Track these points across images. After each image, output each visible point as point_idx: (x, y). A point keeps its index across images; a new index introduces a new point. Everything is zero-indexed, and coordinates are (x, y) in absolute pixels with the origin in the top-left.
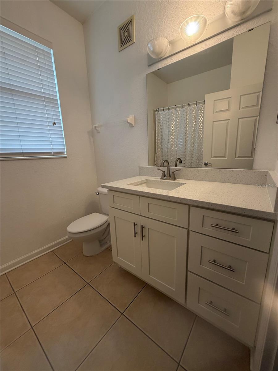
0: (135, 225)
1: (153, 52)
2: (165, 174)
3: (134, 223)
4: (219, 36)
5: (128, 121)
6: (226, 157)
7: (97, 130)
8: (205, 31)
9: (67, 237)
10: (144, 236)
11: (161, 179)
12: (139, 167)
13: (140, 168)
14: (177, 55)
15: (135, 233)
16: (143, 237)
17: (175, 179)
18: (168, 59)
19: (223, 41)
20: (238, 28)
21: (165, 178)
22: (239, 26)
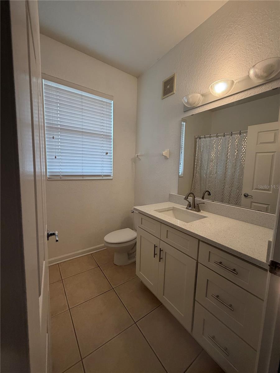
0: (155, 247)
1: (188, 103)
2: (190, 204)
3: (155, 245)
4: (246, 92)
5: (164, 155)
6: (270, 191)
7: (139, 158)
8: (233, 87)
9: (103, 245)
10: (162, 258)
11: (186, 208)
12: (169, 194)
13: (171, 196)
14: (208, 105)
15: (155, 254)
16: (160, 259)
17: (199, 211)
18: (201, 108)
19: (249, 96)
20: (263, 87)
21: (190, 208)
22: (265, 85)
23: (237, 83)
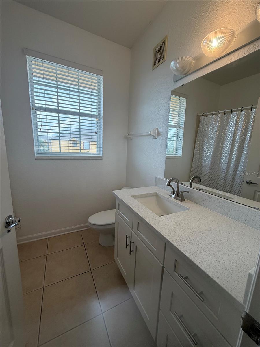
0: (127, 237)
5: (151, 134)
7: (130, 138)
8: (234, 41)
10: (133, 251)
11: (170, 195)
12: (156, 177)
14: (201, 71)
15: (127, 245)
16: (130, 251)
17: (183, 200)
18: (193, 75)
21: (174, 196)
23: (239, 34)
